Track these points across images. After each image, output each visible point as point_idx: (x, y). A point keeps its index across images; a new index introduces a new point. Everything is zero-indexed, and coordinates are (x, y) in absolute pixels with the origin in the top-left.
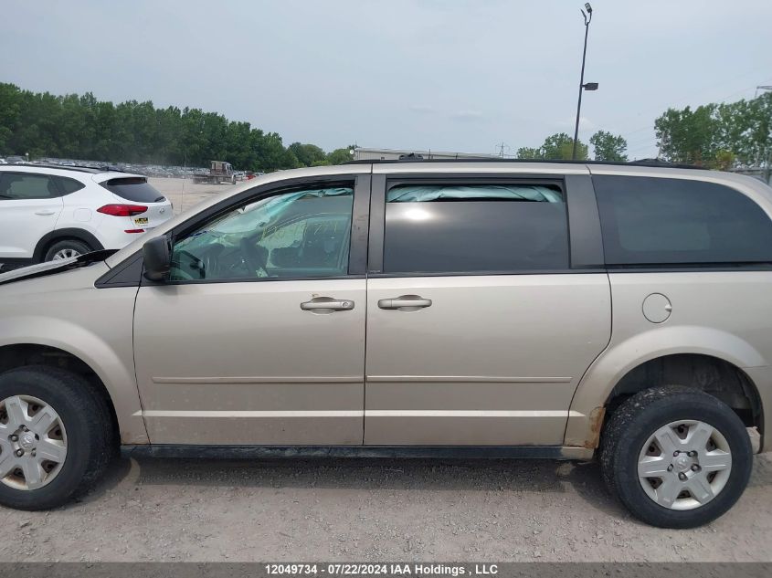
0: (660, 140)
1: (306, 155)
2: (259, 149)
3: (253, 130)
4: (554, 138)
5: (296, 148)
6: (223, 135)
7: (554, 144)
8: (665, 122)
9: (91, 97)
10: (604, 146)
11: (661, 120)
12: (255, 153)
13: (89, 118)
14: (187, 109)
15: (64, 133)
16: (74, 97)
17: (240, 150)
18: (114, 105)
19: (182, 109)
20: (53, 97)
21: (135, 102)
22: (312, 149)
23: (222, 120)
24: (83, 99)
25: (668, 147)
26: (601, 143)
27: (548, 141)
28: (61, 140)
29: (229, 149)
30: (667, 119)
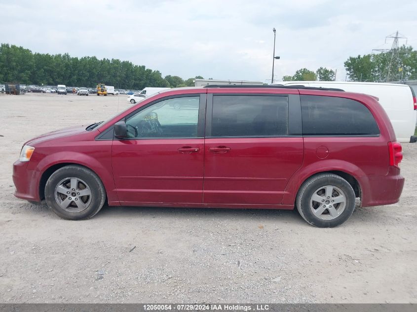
0: (348, 72)
1: (173, 81)
2: (150, 79)
3: (147, 70)
4: (301, 71)
5: (168, 78)
6: (132, 72)
7: (301, 74)
8: (349, 63)
9: (68, 55)
10: (324, 75)
11: (347, 62)
12: (148, 81)
13: (67, 66)
14: (113, 59)
15: (56, 74)
16: (59, 55)
17: (140, 80)
18: (79, 59)
19: (110, 60)
20: (50, 55)
21: (88, 57)
22: (176, 78)
23: (131, 64)
24: (64, 57)
25: (352, 75)
26: (322, 73)
27: (297, 72)
28: (55, 77)
29: (135, 80)
30: (350, 61)
